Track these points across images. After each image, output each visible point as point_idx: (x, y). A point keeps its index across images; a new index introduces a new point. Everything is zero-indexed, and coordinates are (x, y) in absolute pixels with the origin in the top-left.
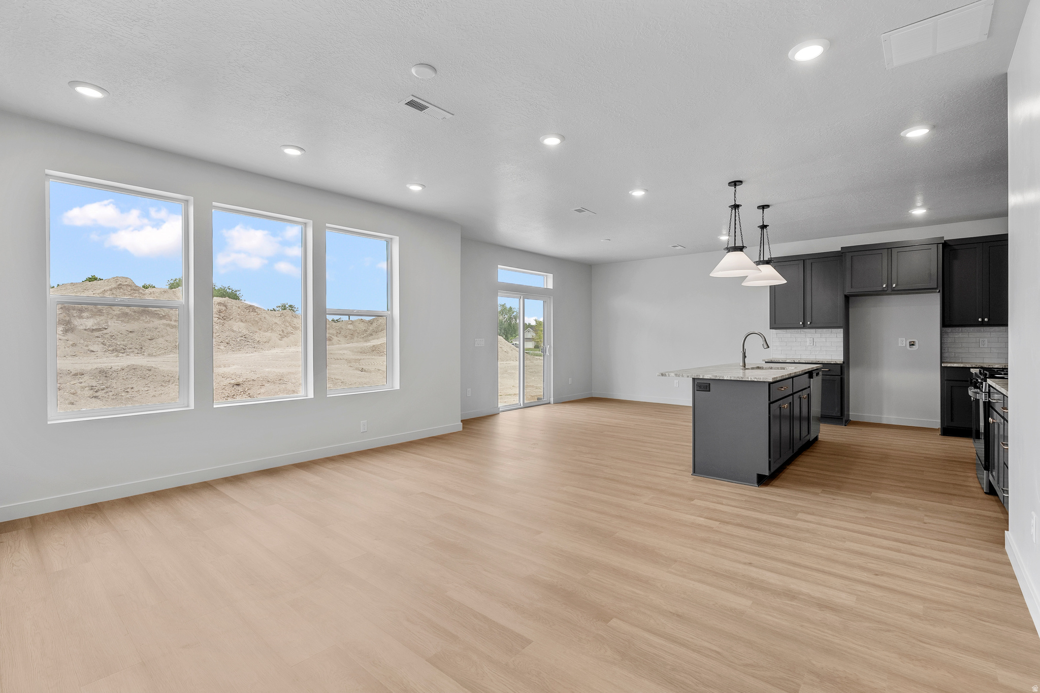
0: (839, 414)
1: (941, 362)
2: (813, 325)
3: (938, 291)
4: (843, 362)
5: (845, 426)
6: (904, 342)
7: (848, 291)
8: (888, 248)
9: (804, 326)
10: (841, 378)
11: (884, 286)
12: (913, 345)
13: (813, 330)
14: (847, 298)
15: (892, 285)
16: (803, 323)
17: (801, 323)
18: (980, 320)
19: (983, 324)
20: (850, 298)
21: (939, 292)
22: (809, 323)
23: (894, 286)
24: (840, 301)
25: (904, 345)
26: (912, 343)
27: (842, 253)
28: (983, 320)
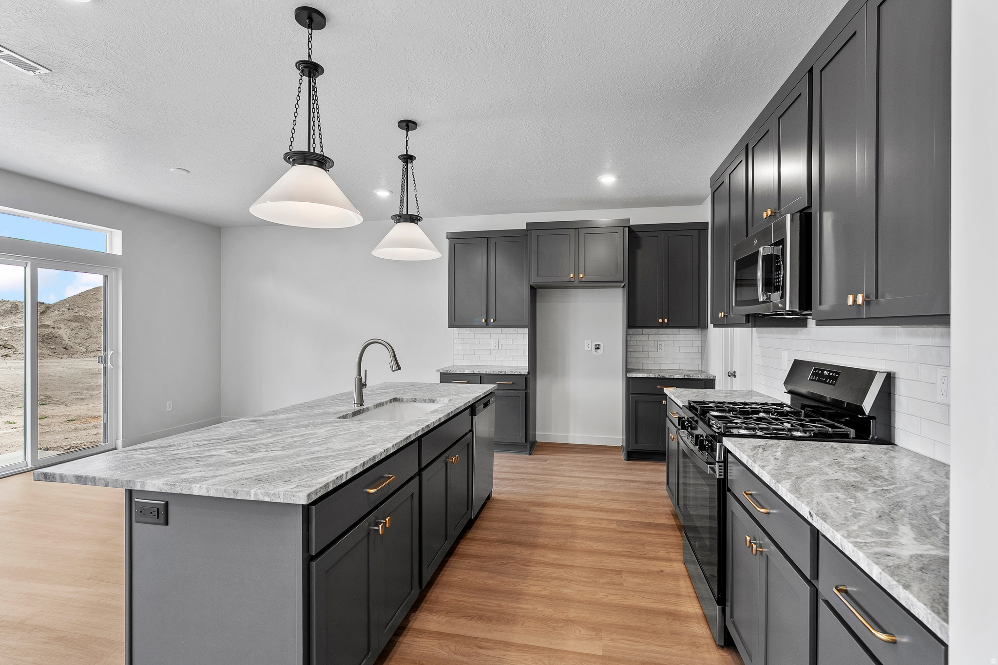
0: (523, 440)
1: (627, 370)
2: (496, 323)
3: (623, 284)
4: (528, 372)
5: (530, 454)
6: (590, 345)
7: (535, 280)
8: (575, 228)
9: (487, 325)
10: (526, 395)
11: (571, 276)
12: (598, 348)
13: (499, 330)
14: (533, 290)
15: (579, 275)
16: (486, 321)
17: (483, 321)
18: (660, 321)
19: (663, 326)
20: (537, 290)
21: (623, 287)
22: (492, 320)
23: (581, 276)
24: (526, 293)
25: (590, 349)
26: (597, 346)
27: (528, 230)
28: (663, 321)
